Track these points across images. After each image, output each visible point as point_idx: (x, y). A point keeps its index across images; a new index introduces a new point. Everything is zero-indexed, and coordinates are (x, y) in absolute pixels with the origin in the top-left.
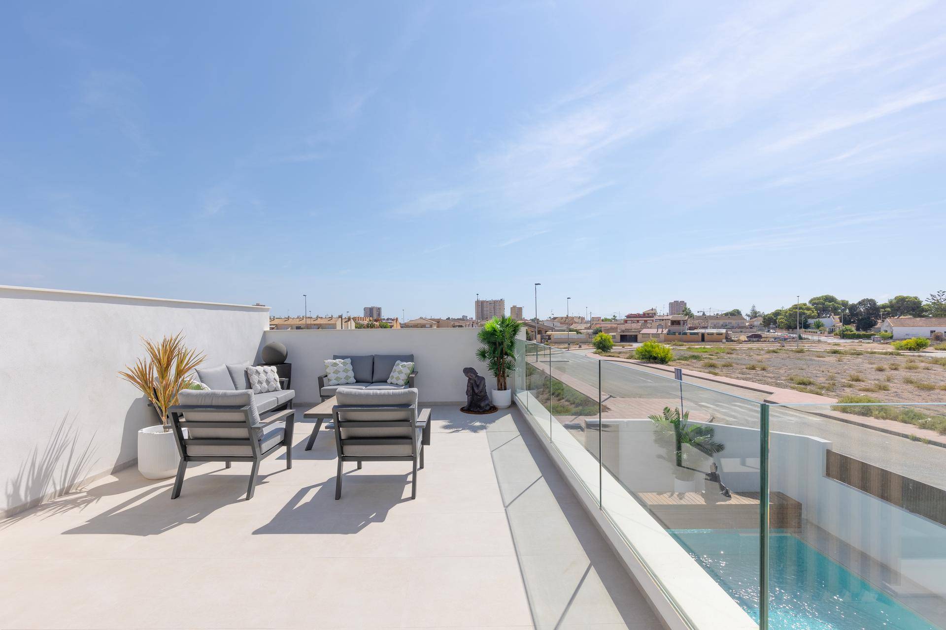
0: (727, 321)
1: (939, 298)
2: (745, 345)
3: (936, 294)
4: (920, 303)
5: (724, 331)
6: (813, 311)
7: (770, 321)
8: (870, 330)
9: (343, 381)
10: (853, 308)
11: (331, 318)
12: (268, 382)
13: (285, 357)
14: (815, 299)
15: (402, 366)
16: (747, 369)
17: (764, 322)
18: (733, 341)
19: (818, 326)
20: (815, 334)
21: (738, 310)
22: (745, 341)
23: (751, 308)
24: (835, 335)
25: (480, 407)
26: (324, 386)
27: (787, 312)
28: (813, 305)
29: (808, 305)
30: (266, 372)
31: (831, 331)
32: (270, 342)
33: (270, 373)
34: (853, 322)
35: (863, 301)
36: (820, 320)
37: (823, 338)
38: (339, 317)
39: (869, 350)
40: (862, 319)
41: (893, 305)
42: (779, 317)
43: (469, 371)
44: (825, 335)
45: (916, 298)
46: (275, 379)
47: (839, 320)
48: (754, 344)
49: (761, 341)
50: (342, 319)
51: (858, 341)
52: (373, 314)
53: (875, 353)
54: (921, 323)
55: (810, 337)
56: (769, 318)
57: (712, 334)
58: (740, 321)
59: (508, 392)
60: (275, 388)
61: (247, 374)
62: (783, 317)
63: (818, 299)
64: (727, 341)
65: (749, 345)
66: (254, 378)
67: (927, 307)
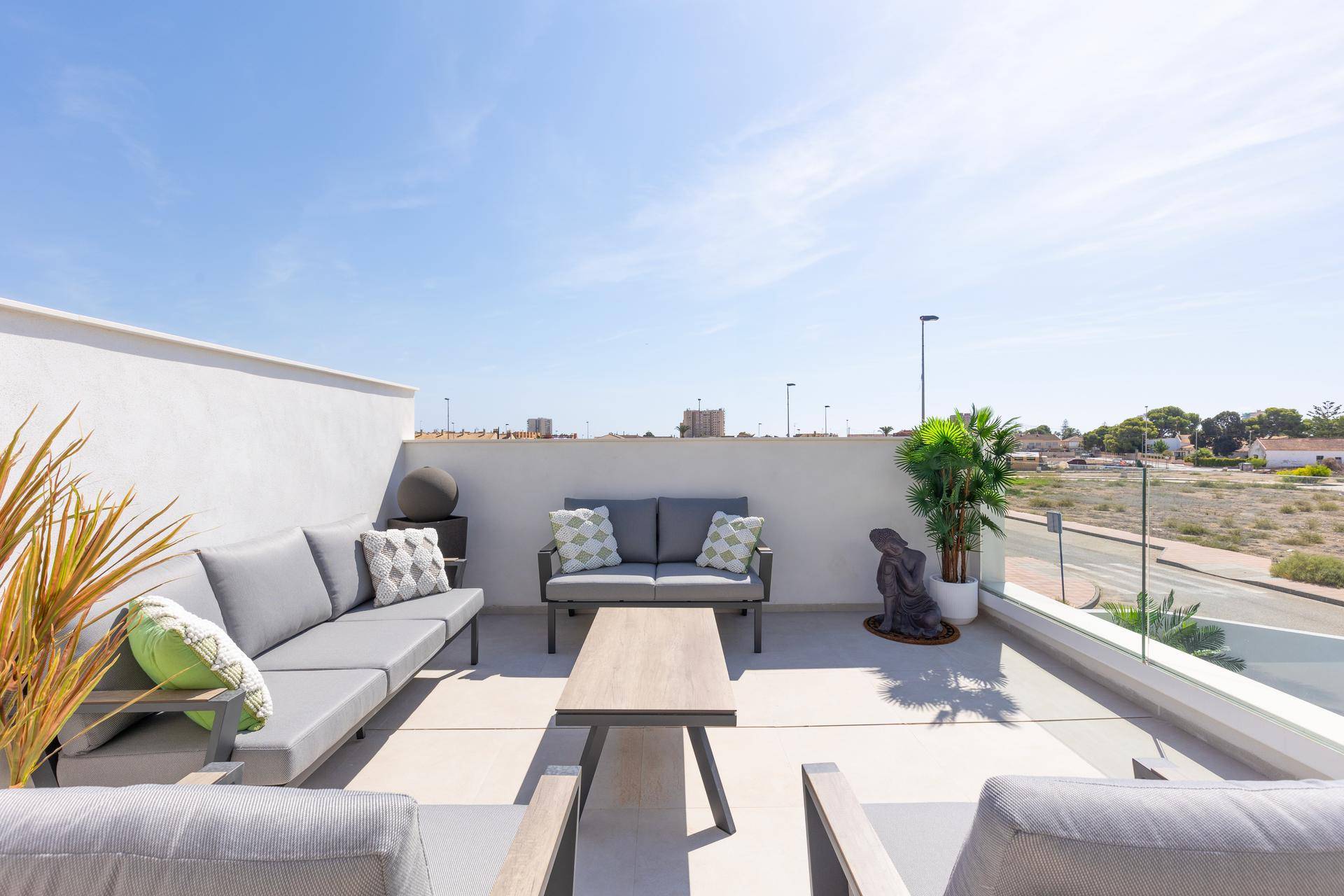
0: (1035, 442)
1: (1325, 411)
2: (1068, 474)
3: (1321, 405)
4: (1299, 417)
5: (1036, 455)
6: (1152, 428)
7: (1095, 442)
8: (1232, 455)
9: (595, 561)
10: (1208, 424)
11: (483, 433)
12: (417, 571)
13: (454, 502)
14: (1154, 411)
15: (735, 525)
16: (1095, 509)
17: (1085, 443)
18: (1049, 469)
19: (1161, 449)
20: (1161, 460)
21: (1046, 427)
22: (1066, 469)
23: (1062, 424)
24: (1186, 461)
25: (924, 625)
26: (551, 577)
27: (1117, 429)
28: (1151, 420)
29: (1146, 420)
30: (411, 545)
31: (1179, 457)
32: (417, 465)
33: (422, 549)
34: (1209, 444)
35: (1223, 414)
36: (1163, 440)
37: (1171, 466)
38: (494, 432)
39: (1251, 482)
40: (1221, 440)
41: (1263, 421)
42: (1106, 436)
43: (882, 537)
44: (1172, 461)
45: (1294, 411)
46: (434, 562)
47: (1189, 441)
48: (1081, 474)
49: (1089, 470)
50: (498, 435)
51: (1221, 470)
52: (541, 429)
53: (1259, 486)
54: (1303, 446)
55: (1154, 465)
56: (1091, 437)
57: (1021, 459)
58: (1052, 441)
59: (970, 588)
60: (436, 586)
61: (362, 551)
62: (1111, 436)
63: (1158, 412)
64: (1042, 469)
65: (1074, 474)
66: (382, 563)
67: (1308, 424)
